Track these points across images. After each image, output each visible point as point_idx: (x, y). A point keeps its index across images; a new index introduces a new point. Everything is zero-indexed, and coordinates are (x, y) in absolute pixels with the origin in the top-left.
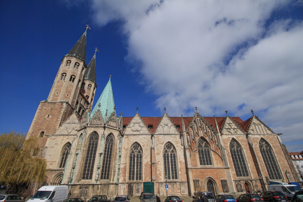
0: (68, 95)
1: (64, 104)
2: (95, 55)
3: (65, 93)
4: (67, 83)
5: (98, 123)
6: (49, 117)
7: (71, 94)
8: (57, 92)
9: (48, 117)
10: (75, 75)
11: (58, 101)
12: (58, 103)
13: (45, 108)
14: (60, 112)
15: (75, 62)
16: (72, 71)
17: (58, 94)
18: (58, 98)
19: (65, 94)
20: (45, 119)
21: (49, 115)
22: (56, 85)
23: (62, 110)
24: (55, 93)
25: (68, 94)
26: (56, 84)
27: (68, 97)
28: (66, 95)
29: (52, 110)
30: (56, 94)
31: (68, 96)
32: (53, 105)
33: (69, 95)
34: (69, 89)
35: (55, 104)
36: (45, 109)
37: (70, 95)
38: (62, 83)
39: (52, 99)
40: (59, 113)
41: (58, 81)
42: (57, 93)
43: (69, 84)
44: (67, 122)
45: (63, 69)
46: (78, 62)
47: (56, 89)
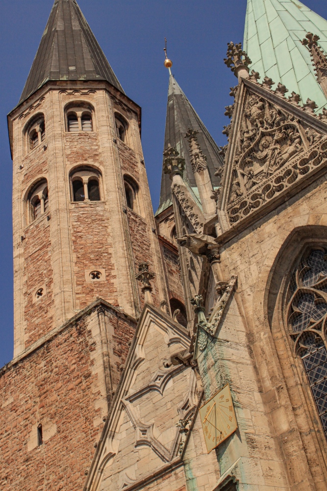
0: (96, 275)
1: (92, 322)
2: (173, 80)
3: (76, 269)
4: (64, 215)
5: (288, 165)
6: (45, 438)
7: (113, 261)
8: (37, 288)
9: (40, 442)
10: (90, 162)
11: (58, 324)
12: (61, 338)
13: (11, 400)
14: (88, 376)
15: (63, 104)
16: (63, 149)
17: (44, 293)
18: (49, 315)
19: (80, 275)
20: (27, 460)
21: (40, 430)
22: (22, 260)
23: (92, 363)
24: (30, 301)
25: (93, 268)
26: (19, 256)
27: (100, 285)
28: (89, 279)
29: (47, 387)
30: (36, 299)
31: (103, 278)
32: (43, 363)
33: (102, 271)
34: (89, 239)
35: (48, 349)
36: (14, 409)
37: (109, 267)
38: (42, 234)
39: (26, 337)
40: (84, 384)
41: (23, 239)
42: (40, 294)
43: (79, 219)
44: (131, 392)
45: (24, 172)
46: (78, 97)
47: (26, 278)
